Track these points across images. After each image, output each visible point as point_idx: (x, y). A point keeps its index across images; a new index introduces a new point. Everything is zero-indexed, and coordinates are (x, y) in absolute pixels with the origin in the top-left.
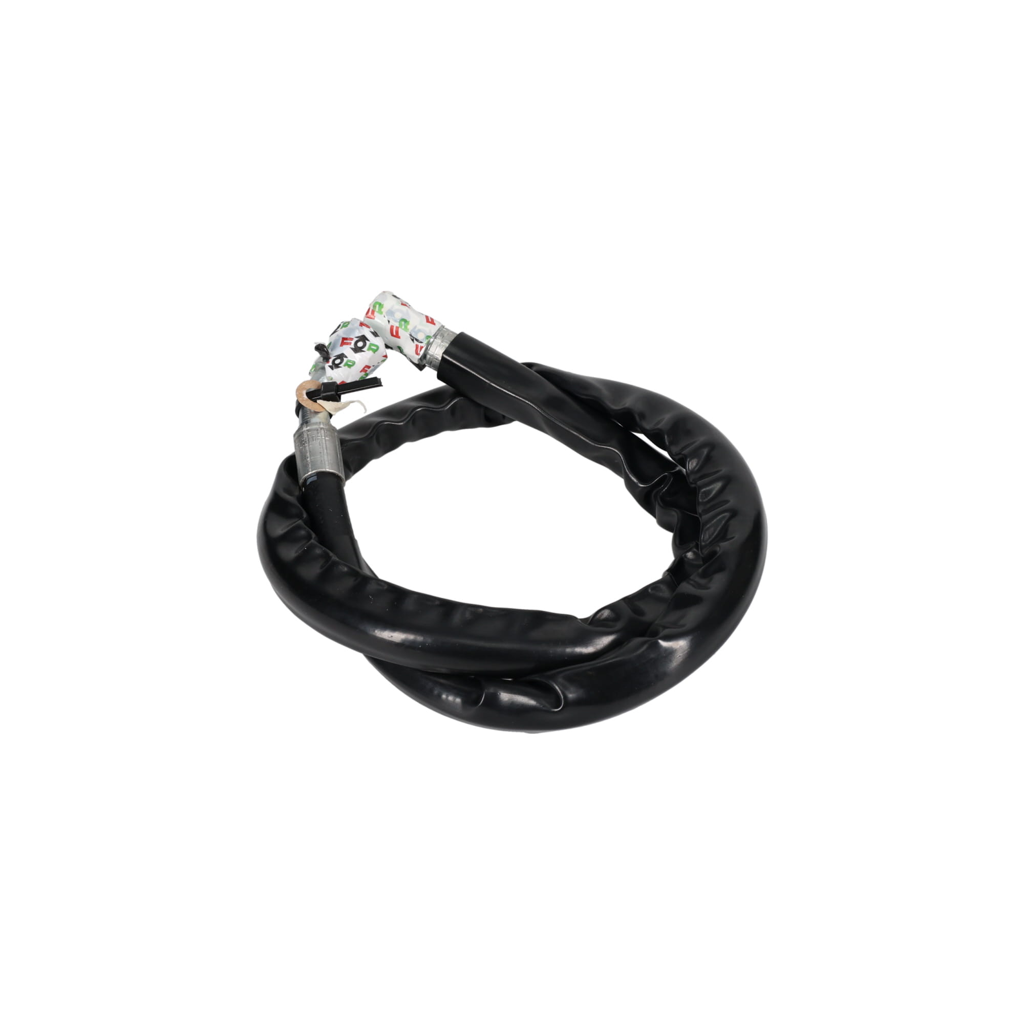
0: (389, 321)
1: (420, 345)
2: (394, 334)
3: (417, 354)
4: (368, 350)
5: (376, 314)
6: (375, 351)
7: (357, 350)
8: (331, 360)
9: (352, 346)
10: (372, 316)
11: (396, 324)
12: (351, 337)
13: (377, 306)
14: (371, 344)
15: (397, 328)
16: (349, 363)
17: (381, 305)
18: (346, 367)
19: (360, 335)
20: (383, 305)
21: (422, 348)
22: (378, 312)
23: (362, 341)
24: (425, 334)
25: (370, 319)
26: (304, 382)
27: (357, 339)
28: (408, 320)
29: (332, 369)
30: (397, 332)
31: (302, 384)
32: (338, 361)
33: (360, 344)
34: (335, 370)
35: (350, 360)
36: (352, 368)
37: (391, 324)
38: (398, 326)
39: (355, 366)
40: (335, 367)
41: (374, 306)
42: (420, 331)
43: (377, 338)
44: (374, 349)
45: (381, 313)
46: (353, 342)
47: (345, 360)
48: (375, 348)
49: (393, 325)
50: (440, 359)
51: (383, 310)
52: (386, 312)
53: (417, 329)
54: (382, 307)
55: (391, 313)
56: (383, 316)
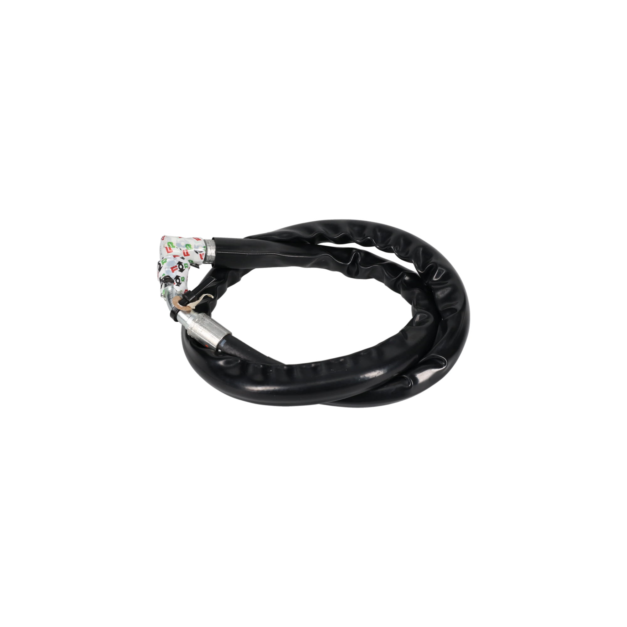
0: (181, 249)
1: (202, 253)
2: (186, 254)
3: (202, 259)
5: (172, 249)
6: (188, 267)
7: (181, 270)
8: (175, 282)
9: (178, 269)
10: (171, 251)
12: (175, 265)
13: (170, 244)
14: (184, 264)
15: (186, 250)
18: (184, 282)
19: (178, 262)
20: (172, 242)
21: (203, 254)
22: (172, 247)
23: (181, 265)
24: (202, 247)
25: (171, 253)
28: (189, 244)
29: (179, 286)
30: (187, 253)
32: (178, 281)
33: (181, 267)
35: (183, 278)
37: (182, 250)
38: (186, 249)
40: (179, 284)
41: (168, 245)
42: (198, 246)
43: (184, 259)
45: (174, 247)
46: (178, 267)
47: (180, 278)
48: (186, 265)
50: (214, 255)
51: (174, 245)
52: (177, 245)
53: (196, 246)
54: (173, 244)
55: (179, 245)
56: (176, 248)
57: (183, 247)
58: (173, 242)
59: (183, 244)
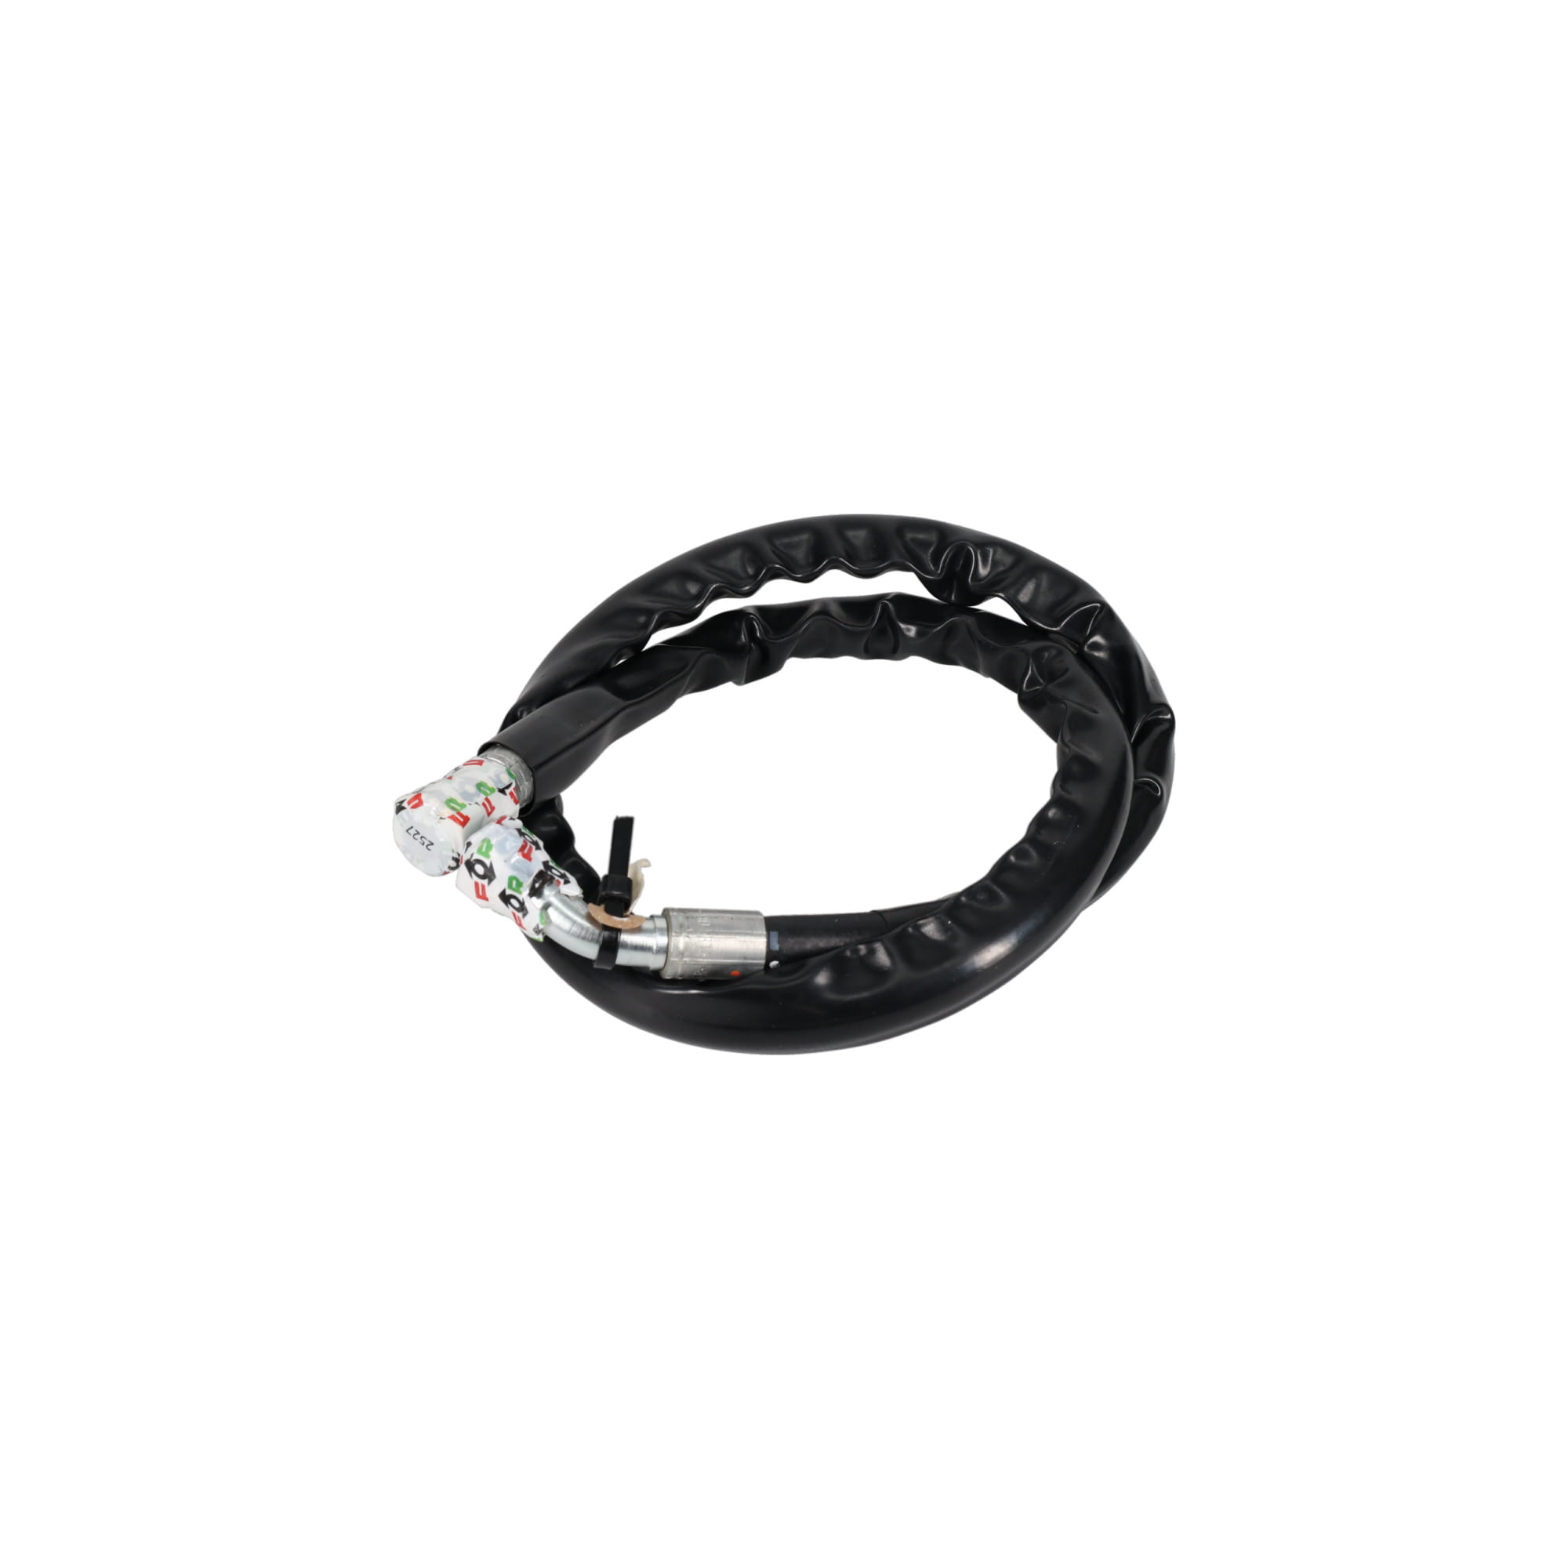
0: (477, 803)
1: (511, 788)
3: (516, 802)
7: (489, 875)
38: (485, 797)
46: (478, 881)
51: (460, 800)
52: (464, 799)
53: (495, 778)
54: (456, 800)
55: (466, 795)
56: (468, 806)
57: (475, 795)
58: (453, 796)
59: (472, 789)
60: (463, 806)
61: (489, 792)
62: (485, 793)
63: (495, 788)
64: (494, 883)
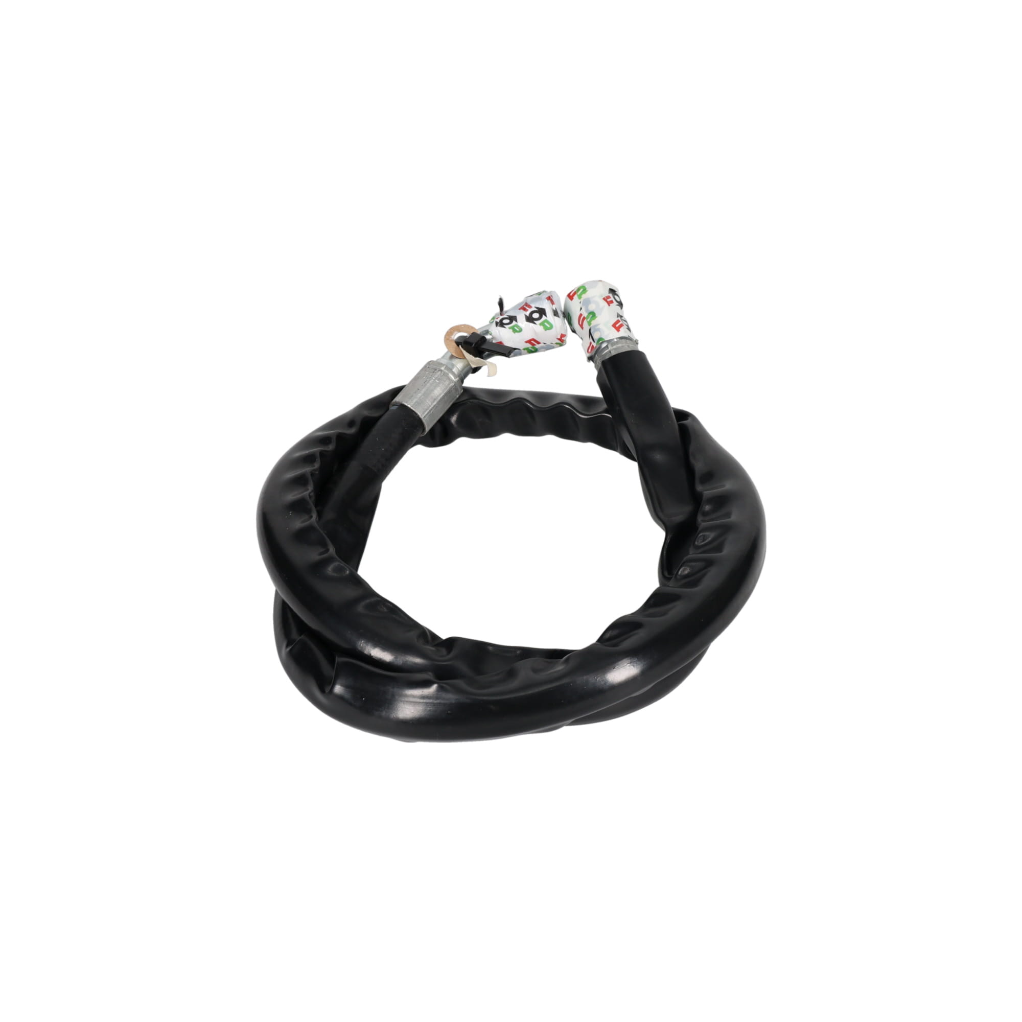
0: (581, 309)
1: (593, 344)
4: (541, 324)
5: (575, 296)
6: (546, 329)
7: (530, 319)
8: (501, 317)
9: (528, 313)
11: (585, 314)
12: (531, 305)
13: (582, 290)
14: (546, 320)
15: (584, 318)
16: (515, 328)
17: (585, 290)
18: (511, 330)
19: (540, 307)
20: (587, 291)
22: (578, 295)
23: (540, 314)
24: (601, 335)
26: (464, 325)
27: (536, 309)
28: (596, 316)
29: (497, 325)
30: (582, 322)
31: (461, 325)
32: (505, 321)
33: (536, 315)
34: (499, 328)
35: (519, 326)
36: (517, 334)
37: (581, 312)
38: (586, 316)
39: (521, 333)
40: (500, 325)
41: (579, 289)
42: (598, 330)
43: (555, 317)
44: (546, 326)
46: (530, 310)
47: (514, 323)
48: (548, 326)
49: (582, 313)
51: (584, 296)
52: (584, 300)
53: (598, 327)
54: (585, 293)
55: (587, 302)
56: (580, 301)
57: (587, 310)
58: (587, 293)
59: (592, 307)
60: (580, 297)
61: (588, 320)
62: (588, 317)
63: (591, 325)
64: (524, 319)
